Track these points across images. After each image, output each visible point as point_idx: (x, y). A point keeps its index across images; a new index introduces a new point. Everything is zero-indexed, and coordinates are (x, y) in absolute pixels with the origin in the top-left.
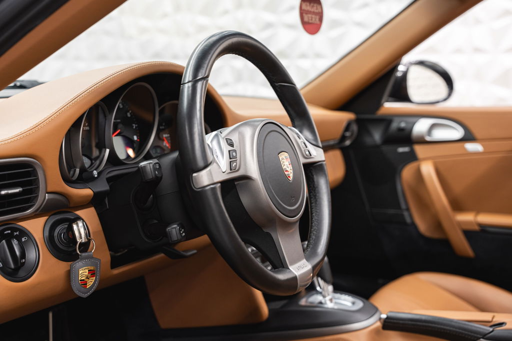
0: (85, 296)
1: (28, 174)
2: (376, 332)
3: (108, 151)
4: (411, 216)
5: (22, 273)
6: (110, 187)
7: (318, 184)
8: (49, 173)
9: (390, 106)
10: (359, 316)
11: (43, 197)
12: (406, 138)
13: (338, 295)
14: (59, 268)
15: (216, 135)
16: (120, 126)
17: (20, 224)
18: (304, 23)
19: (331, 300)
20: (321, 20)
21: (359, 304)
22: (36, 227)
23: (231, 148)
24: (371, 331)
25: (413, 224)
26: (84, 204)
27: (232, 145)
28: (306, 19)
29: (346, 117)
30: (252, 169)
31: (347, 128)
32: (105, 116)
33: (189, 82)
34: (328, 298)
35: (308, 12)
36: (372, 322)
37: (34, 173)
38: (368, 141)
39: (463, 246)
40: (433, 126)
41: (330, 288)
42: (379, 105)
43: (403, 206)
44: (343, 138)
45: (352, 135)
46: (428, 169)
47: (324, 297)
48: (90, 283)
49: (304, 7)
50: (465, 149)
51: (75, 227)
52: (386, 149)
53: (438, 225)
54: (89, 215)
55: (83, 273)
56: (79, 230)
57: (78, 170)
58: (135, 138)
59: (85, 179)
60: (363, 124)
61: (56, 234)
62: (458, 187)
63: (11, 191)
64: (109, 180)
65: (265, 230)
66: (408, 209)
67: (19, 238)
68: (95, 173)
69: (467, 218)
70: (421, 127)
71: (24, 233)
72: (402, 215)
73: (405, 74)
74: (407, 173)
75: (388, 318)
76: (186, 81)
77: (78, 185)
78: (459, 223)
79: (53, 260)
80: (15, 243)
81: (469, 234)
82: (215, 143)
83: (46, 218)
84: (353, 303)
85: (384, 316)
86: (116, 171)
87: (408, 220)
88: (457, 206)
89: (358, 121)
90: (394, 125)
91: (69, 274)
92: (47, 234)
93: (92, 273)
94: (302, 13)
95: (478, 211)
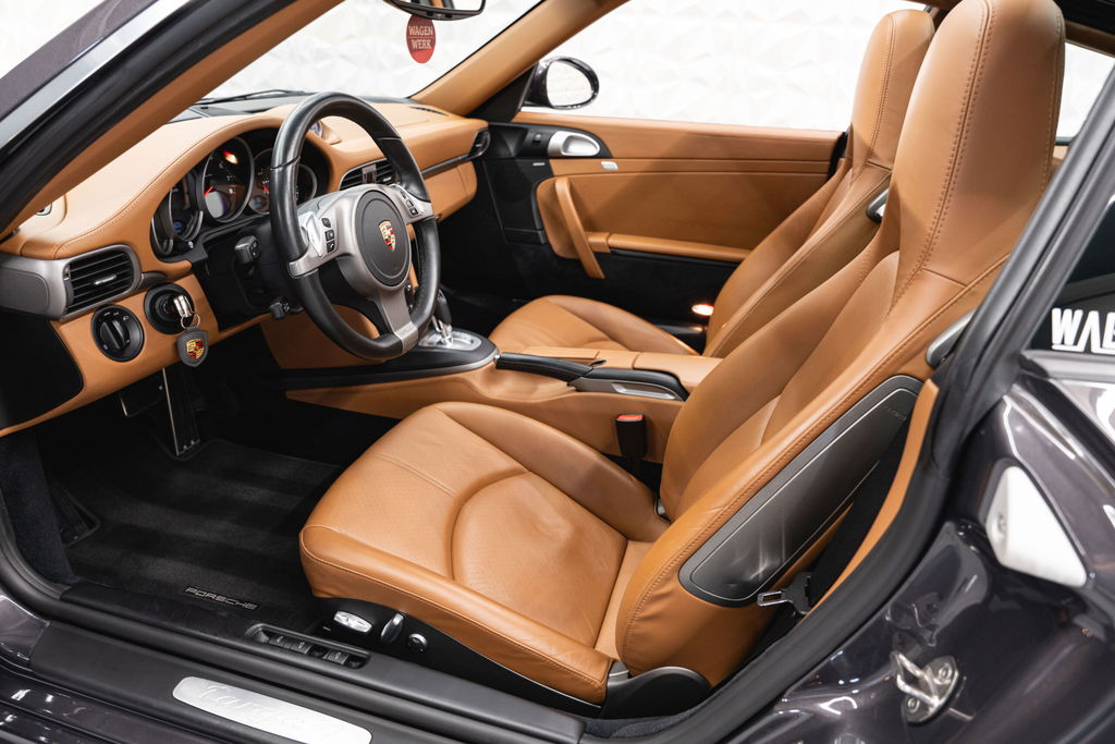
0: (197, 365)
1: (121, 259)
2: (491, 370)
3: (202, 213)
4: (545, 235)
5: (128, 353)
6: (208, 253)
7: (427, 240)
8: (141, 255)
9: (529, 112)
10: (475, 356)
11: (139, 277)
12: (541, 151)
13: (458, 334)
14: (166, 341)
15: (312, 217)
16: (212, 182)
17: (119, 303)
18: (412, 51)
19: (450, 340)
20: (433, 43)
21: (478, 342)
22: (135, 304)
23: (328, 229)
24: (485, 371)
25: (548, 244)
26: (183, 274)
27: (328, 225)
28: (415, 46)
29: (477, 125)
30: (351, 243)
31: (479, 138)
32: (195, 178)
33: (279, 166)
34: (447, 338)
35: (417, 37)
36: (488, 361)
37: (126, 258)
38: (503, 153)
39: (594, 267)
40: (570, 139)
41: (449, 328)
42: (515, 111)
43: (538, 227)
44: (474, 150)
45: (484, 147)
46: (562, 187)
47: (443, 337)
48: (199, 353)
49: (412, 32)
50: (602, 167)
51: (176, 301)
52: (520, 162)
53: (571, 246)
54: (189, 283)
55: (191, 345)
56: (181, 304)
57: (172, 241)
58: (231, 191)
59: (180, 251)
60: (497, 133)
61: (157, 306)
62: (592, 207)
63: (104, 281)
64: (206, 245)
65: (370, 299)
66: (543, 229)
67: (119, 319)
68: (191, 243)
69: (599, 239)
70: (557, 140)
71: (124, 312)
72: (537, 234)
73: (545, 72)
74: (542, 190)
75: (500, 358)
76: (277, 165)
77: (173, 259)
78: (591, 245)
79: (159, 335)
80: (117, 325)
81: (599, 256)
82: (311, 225)
83: (144, 293)
84: (472, 342)
85: (497, 357)
86: (215, 233)
87: (543, 241)
88: (591, 226)
89: (490, 128)
90: (530, 136)
91: (176, 345)
92: (148, 309)
93: (200, 345)
94: (410, 39)
95: (612, 232)
